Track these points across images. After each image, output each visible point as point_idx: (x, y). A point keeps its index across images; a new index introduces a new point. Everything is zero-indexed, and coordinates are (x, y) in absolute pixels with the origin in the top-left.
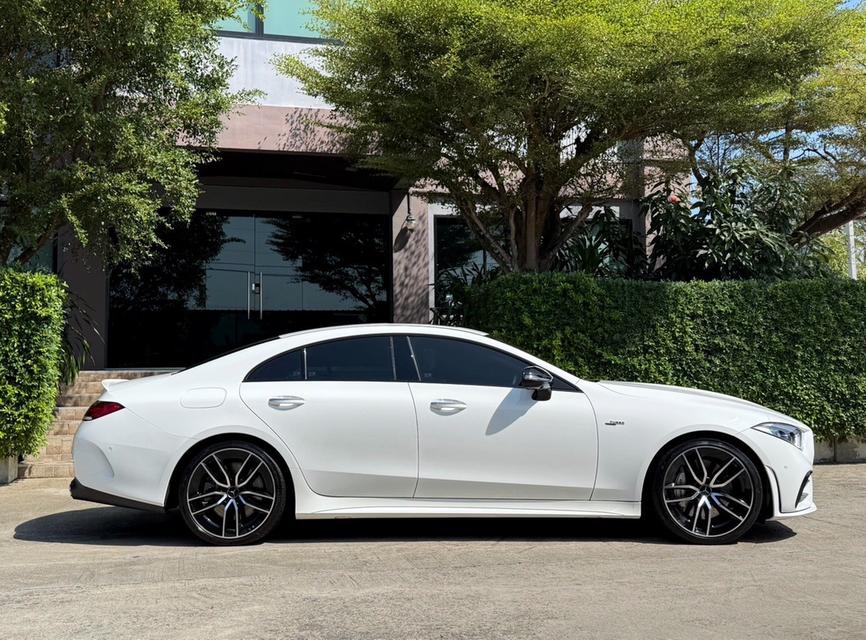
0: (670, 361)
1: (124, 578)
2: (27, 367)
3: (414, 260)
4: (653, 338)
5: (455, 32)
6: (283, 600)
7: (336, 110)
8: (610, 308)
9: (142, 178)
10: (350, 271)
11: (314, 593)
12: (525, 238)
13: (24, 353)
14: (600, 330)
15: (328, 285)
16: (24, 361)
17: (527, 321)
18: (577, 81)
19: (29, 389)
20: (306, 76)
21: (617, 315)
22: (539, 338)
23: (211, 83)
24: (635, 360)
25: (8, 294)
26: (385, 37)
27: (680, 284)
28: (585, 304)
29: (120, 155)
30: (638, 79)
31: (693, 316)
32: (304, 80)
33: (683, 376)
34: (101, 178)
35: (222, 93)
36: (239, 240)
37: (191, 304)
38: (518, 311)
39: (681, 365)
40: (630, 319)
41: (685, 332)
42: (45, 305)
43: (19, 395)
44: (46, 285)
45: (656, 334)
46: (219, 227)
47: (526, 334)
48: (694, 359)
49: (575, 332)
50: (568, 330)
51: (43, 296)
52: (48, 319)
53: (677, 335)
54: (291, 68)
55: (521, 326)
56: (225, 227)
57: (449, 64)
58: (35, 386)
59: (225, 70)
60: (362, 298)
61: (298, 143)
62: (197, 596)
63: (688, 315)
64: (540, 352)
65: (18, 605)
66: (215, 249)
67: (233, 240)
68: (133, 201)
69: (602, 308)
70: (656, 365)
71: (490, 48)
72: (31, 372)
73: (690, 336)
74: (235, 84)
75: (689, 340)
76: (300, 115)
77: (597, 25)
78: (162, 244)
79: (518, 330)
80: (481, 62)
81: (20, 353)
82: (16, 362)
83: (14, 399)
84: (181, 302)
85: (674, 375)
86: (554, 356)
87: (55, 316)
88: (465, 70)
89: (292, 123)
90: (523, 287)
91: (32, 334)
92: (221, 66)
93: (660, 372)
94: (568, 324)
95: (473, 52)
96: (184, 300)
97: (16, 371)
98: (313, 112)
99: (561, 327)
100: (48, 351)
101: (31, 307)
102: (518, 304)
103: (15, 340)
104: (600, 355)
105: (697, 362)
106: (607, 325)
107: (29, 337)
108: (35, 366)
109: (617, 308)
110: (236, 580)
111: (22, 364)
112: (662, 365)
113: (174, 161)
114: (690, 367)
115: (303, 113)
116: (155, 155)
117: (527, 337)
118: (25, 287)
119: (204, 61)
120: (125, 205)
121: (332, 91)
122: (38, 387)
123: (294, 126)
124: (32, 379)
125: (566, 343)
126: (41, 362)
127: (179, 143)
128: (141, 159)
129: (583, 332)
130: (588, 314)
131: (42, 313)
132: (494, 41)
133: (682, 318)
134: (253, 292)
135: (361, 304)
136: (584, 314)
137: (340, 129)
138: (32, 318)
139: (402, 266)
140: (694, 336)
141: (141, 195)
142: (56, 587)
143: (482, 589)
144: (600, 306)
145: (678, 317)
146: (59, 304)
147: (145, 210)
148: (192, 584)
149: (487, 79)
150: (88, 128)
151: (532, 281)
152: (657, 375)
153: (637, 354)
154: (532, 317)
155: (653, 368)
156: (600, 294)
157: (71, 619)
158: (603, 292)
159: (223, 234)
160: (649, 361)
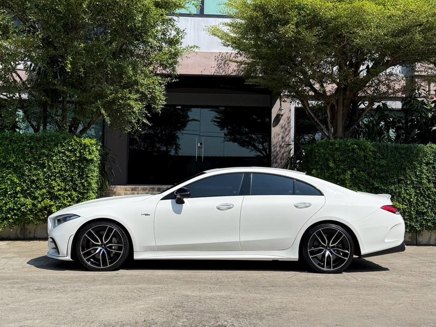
0: (413, 188)
1: (108, 282)
2: (82, 183)
3: (286, 133)
4: (404, 175)
5: (293, 13)
6: (173, 295)
7: (237, 54)
8: (379, 158)
9: (137, 91)
10: (254, 136)
11: (189, 293)
12: (337, 120)
13: (81, 176)
14: (373, 170)
15: (242, 144)
16: (80, 181)
17: (331, 165)
18: (361, 36)
19: (83, 194)
20: (223, 36)
21: (383, 162)
22: (338, 174)
23: (172, 42)
24: (393, 186)
25: (73, 148)
26: (257, 17)
27: (421, 145)
28: (365, 156)
29: (125, 80)
30: (395, 35)
31: (427, 164)
32: (222, 38)
33: (421, 196)
34: (117, 92)
35: (178, 46)
36: (196, 120)
37: (173, 153)
38: (327, 160)
39: (419, 190)
40: (390, 164)
41: (423, 172)
42: (90, 154)
43: (78, 197)
44: (91, 144)
45: (406, 173)
46: (186, 113)
47: (331, 172)
48: (427, 187)
49: (359, 171)
50: (355, 170)
51: (89, 149)
52: (92, 160)
53: (418, 173)
54: (214, 32)
55: (329, 168)
56: (189, 113)
57: (289, 30)
58: (86, 193)
59: (180, 35)
60: (259, 151)
61: (221, 71)
62: (136, 291)
63: (424, 163)
64: (339, 181)
65: (57, 291)
66: (184, 125)
67: (193, 120)
68: (132, 103)
69: (375, 158)
70: (405, 190)
71: (313, 20)
72: (84, 186)
73: (425, 175)
74: (186, 42)
75: (424, 176)
76: (222, 56)
77: (370, 7)
78: (149, 123)
79: (326, 169)
80: (306, 28)
81: (79, 177)
82: (77, 180)
83: (76, 199)
84: (167, 152)
85: (415, 195)
86: (347, 184)
87: (95, 159)
88: (298, 33)
89: (218, 61)
90: (330, 146)
91: (84, 168)
92: (178, 33)
93: (407, 194)
94: (355, 167)
95: (304, 22)
96: (169, 151)
97: (77, 185)
98: (229, 54)
99: (351, 168)
100: (92, 176)
101: (84, 155)
102: (327, 155)
103: (76, 171)
104: (373, 184)
105: (429, 189)
106: (377, 168)
107: (83, 169)
108: (86, 183)
109: (382, 158)
110: (157, 286)
111: (79, 182)
112: (408, 190)
113: (153, 82)
114: (424, 191)
115: (223, 55)
116: (144, 80)
117: (332, 173)
118: (81, 145)
119: (170, 31)
120: (129, 105)
121: (236, 44)
122: (87, 193)
123: (219, 62)
124: (84, 189)
125: (353, 177)
126: (88, 181)
127: (158, 72)
128: (136, 83)
129: (363, 171)
130: (367, 161)
131: (89, 157)
132: (315, 16)
133: (421, 165)
134: (199, 147)
135: (259, 154)
136: (364, 161)
137: (241, 63)
138: (84, 160)
139: (280, 136)
140: (428, 175)
141: (136, 100)
142: (76, 285)
143: (269, 297)
144: (374, 158)
145: (418, 164)
146: (97, 153)
147: (137, 107)
148: (137, 286)
149: (310, 37)
150: (109, 67)
151: (335, 144)
152: (405, 195)
153: (394, 184)
154: (335, 163)
155: (403, 191)
156: (374, 151)
157: (76, 298)
158: (376, 149)
159: (188, 116)
160: (401, 188)
